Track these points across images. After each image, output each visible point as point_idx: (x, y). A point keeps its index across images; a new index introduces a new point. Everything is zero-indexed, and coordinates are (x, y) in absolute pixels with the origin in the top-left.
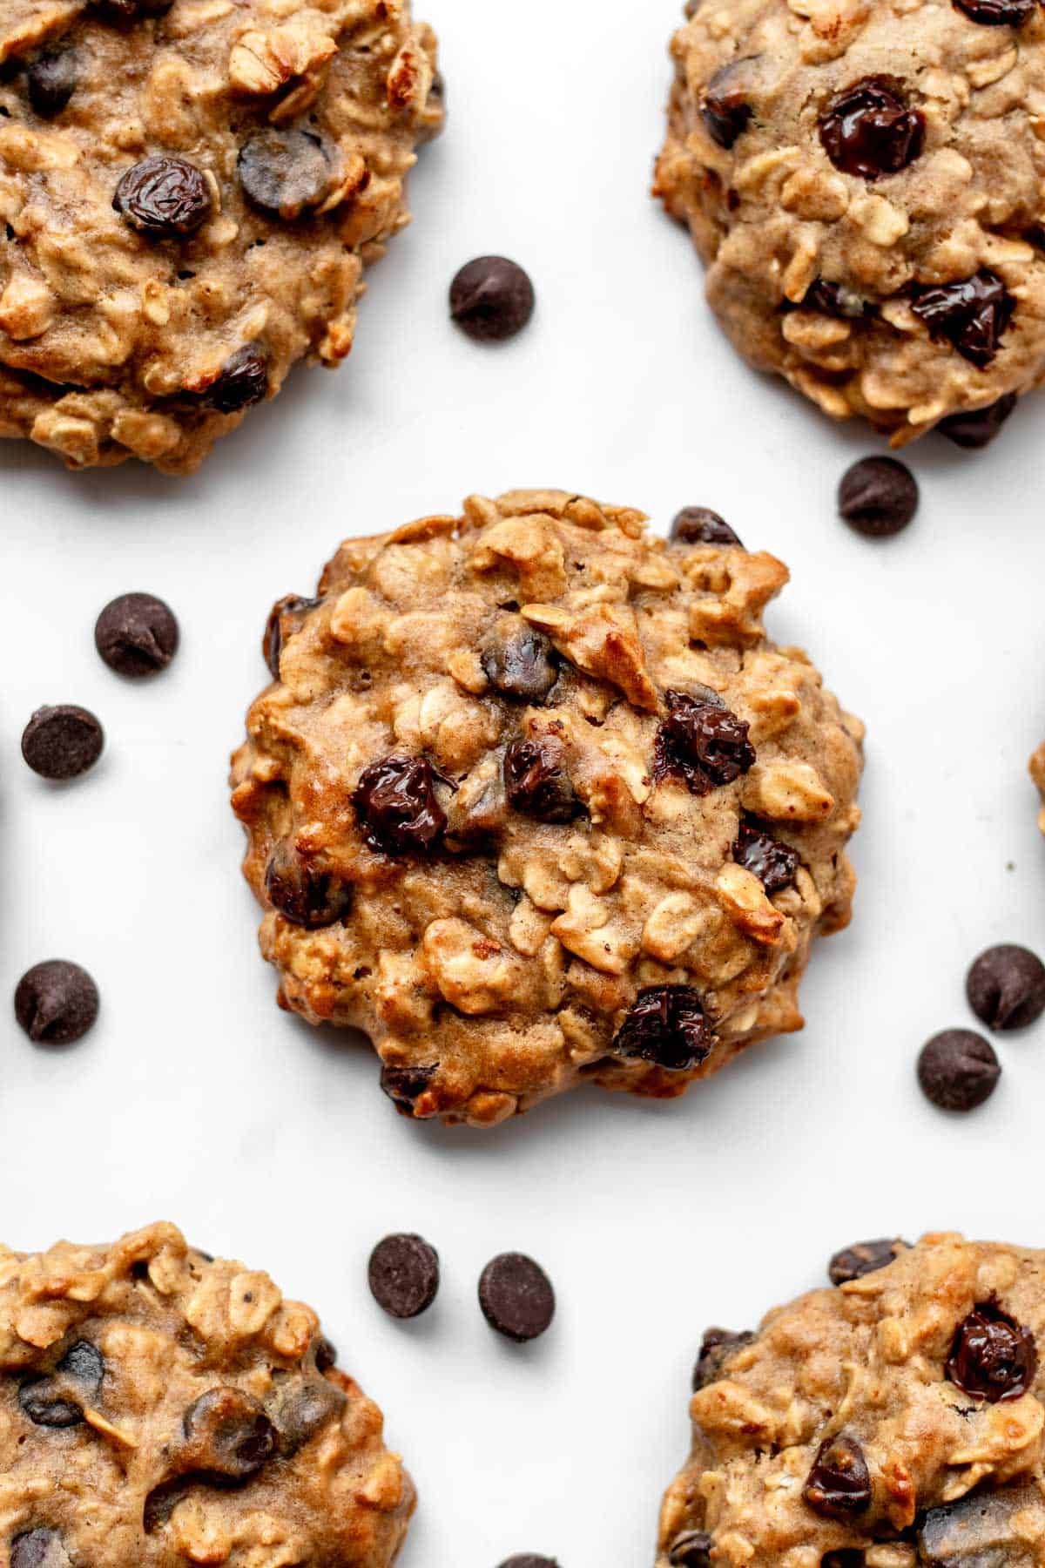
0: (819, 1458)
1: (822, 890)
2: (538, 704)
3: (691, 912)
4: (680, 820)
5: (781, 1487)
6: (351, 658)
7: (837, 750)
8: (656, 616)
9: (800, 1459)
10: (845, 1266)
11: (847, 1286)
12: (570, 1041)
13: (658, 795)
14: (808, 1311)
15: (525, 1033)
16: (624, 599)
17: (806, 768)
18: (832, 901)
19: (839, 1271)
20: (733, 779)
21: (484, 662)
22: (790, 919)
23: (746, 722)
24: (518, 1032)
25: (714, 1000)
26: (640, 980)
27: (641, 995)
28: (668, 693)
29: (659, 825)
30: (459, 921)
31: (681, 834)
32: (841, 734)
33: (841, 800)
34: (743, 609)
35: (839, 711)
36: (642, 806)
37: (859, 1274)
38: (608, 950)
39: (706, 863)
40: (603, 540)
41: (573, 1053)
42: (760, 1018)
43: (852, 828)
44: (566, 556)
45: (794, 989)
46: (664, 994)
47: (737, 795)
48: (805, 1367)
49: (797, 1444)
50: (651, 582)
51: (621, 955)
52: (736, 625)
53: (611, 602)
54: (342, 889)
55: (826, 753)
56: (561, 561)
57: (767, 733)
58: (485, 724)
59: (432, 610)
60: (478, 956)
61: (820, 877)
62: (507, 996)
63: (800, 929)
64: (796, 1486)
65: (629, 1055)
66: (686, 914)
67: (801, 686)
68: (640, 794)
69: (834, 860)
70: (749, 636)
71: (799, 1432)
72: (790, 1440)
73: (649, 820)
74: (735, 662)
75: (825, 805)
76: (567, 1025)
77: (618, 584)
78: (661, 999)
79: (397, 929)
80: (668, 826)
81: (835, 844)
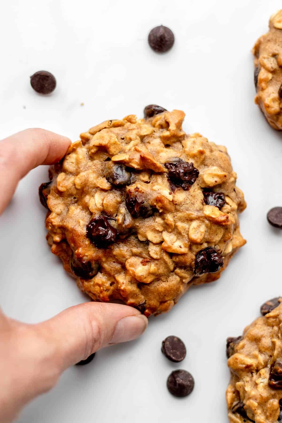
0: (271, 371)
1: (235, 201)
2: (129, 185)
3: (200, 225)
4: (185, 200)
5: (261, 382)
6: (68, 195)
7: (221, 158)
8: (151, 143)
9: (265, 373)
10: (265, 309)
11: (267, 315)
12: (182, 278)
13: (175, 196)
14: (257, 326)
15: (167, 281)
16: (140, 142)
17: (215, 168)
18: (239, 202)
19: (263, 311)
20: (195, 181)
21: (108, 179)
22: (230, 214)
23: (192, 163)
24: (165, 282)
25: (218, 247)
26: (194, 251)
27: (196, 256)
28: (165, 164)
29: (180, 204)
30: (134, 257)
31: (187, 204)
32: (221, 153)
33: (229, 172)
34: (176, 130)
35: (216, 146)
36: (173, 201)
37: (270, 310)
38: (181, 247)
39: (198, 209)
40: (126, 127)
41: (184, 280)
42: (233, 246)
43: (236, 178)
44: (117, 138)
45: (239, 233)
46: (203, 252)
47: (198, 185)
48: (260, 344)
49: (263, 368)
50: (145, 134)
51: (185, 247)
52: (176, 135)
53: (137, 145)
54: (95, 263)
55: (218, 160)
56: (116, 140)
57: (199, 163)
58: (116, 197)
59: (86, 170)
60: (143, 265)
61: (232, 197)
62: (157, 273)
63: (234, 215)
64: (266, 381)
65: (200, 274)
66: (199, 226)
67: (202, 144)
68: (170, 198)
69: (234, 190)
70: (181, 137)
71: (263, 364)
72: (261, 367)
73: (176, 204)
74: (180, 146)
75: (225, 176)
76: (178, 273)
77: (136, 139)
78: (203, 255)
79: (117, 267)
80: (183, 203)
81: (233, 185)
